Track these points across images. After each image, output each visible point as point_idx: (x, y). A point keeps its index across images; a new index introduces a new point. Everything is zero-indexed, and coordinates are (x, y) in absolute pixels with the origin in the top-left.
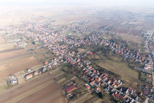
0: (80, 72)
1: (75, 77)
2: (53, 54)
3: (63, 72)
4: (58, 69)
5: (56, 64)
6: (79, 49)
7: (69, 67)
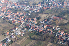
0: (53, 38)
1: (50, 44)
2: (10, 23)
3: (33, 41)
4: (24, 39)
5: (20, 33)
6: (40, 15)
7: (37, 34)
